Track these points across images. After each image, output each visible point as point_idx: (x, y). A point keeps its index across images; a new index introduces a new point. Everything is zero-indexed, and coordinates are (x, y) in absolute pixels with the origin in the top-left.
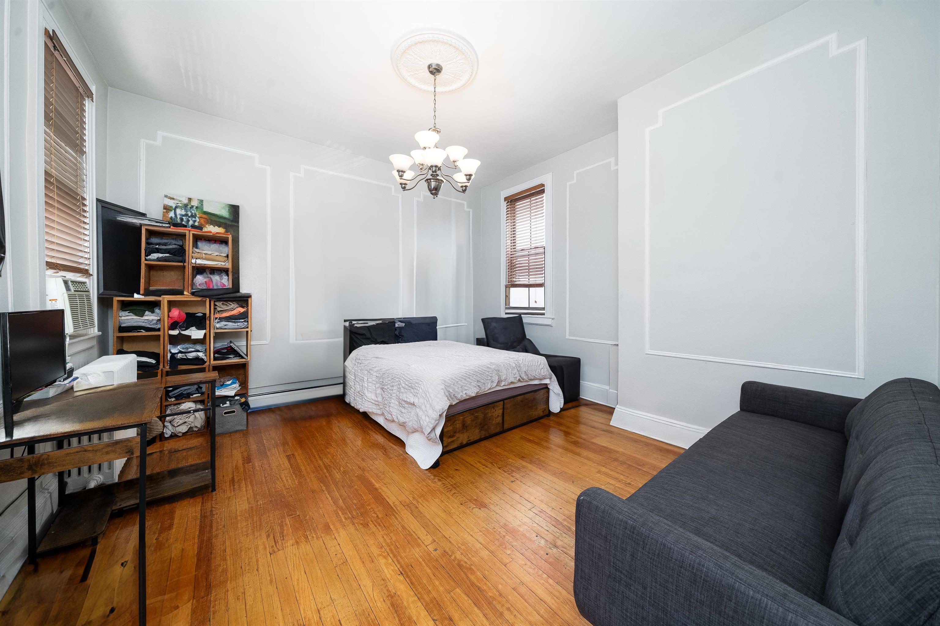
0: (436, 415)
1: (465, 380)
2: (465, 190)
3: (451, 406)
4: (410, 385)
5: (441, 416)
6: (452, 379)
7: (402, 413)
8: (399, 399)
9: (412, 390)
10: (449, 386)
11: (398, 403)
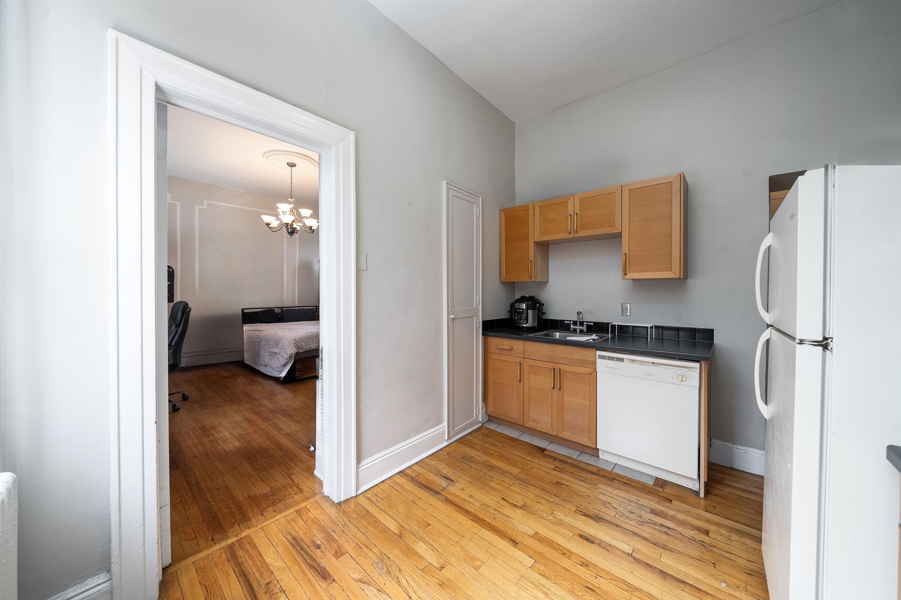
0: (287, 357)
1: (309, 339)
2: (313, 232)
3: (297, 353)
4: (275, 343)
5: (291, 357)
6: (301, 338)
7: (271, 359)
8: (269, 352)
9: (277, 346)
10: (298, 342)
11: (269, 355)
